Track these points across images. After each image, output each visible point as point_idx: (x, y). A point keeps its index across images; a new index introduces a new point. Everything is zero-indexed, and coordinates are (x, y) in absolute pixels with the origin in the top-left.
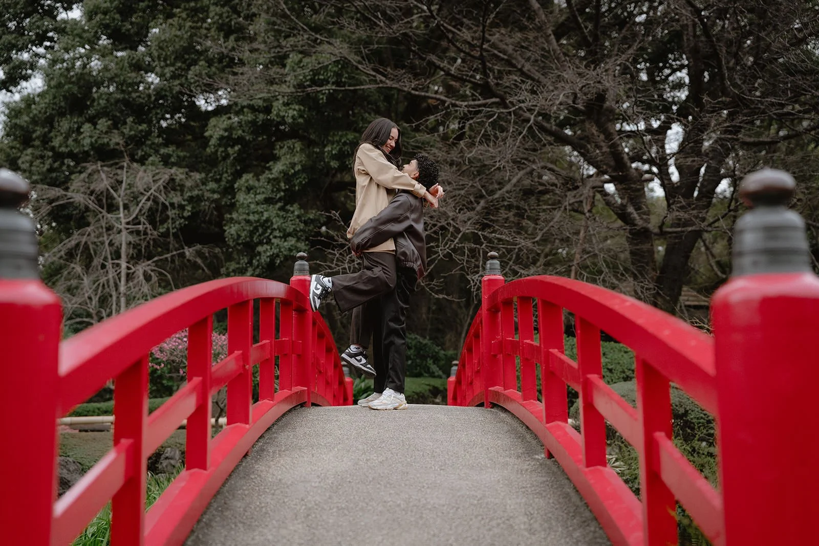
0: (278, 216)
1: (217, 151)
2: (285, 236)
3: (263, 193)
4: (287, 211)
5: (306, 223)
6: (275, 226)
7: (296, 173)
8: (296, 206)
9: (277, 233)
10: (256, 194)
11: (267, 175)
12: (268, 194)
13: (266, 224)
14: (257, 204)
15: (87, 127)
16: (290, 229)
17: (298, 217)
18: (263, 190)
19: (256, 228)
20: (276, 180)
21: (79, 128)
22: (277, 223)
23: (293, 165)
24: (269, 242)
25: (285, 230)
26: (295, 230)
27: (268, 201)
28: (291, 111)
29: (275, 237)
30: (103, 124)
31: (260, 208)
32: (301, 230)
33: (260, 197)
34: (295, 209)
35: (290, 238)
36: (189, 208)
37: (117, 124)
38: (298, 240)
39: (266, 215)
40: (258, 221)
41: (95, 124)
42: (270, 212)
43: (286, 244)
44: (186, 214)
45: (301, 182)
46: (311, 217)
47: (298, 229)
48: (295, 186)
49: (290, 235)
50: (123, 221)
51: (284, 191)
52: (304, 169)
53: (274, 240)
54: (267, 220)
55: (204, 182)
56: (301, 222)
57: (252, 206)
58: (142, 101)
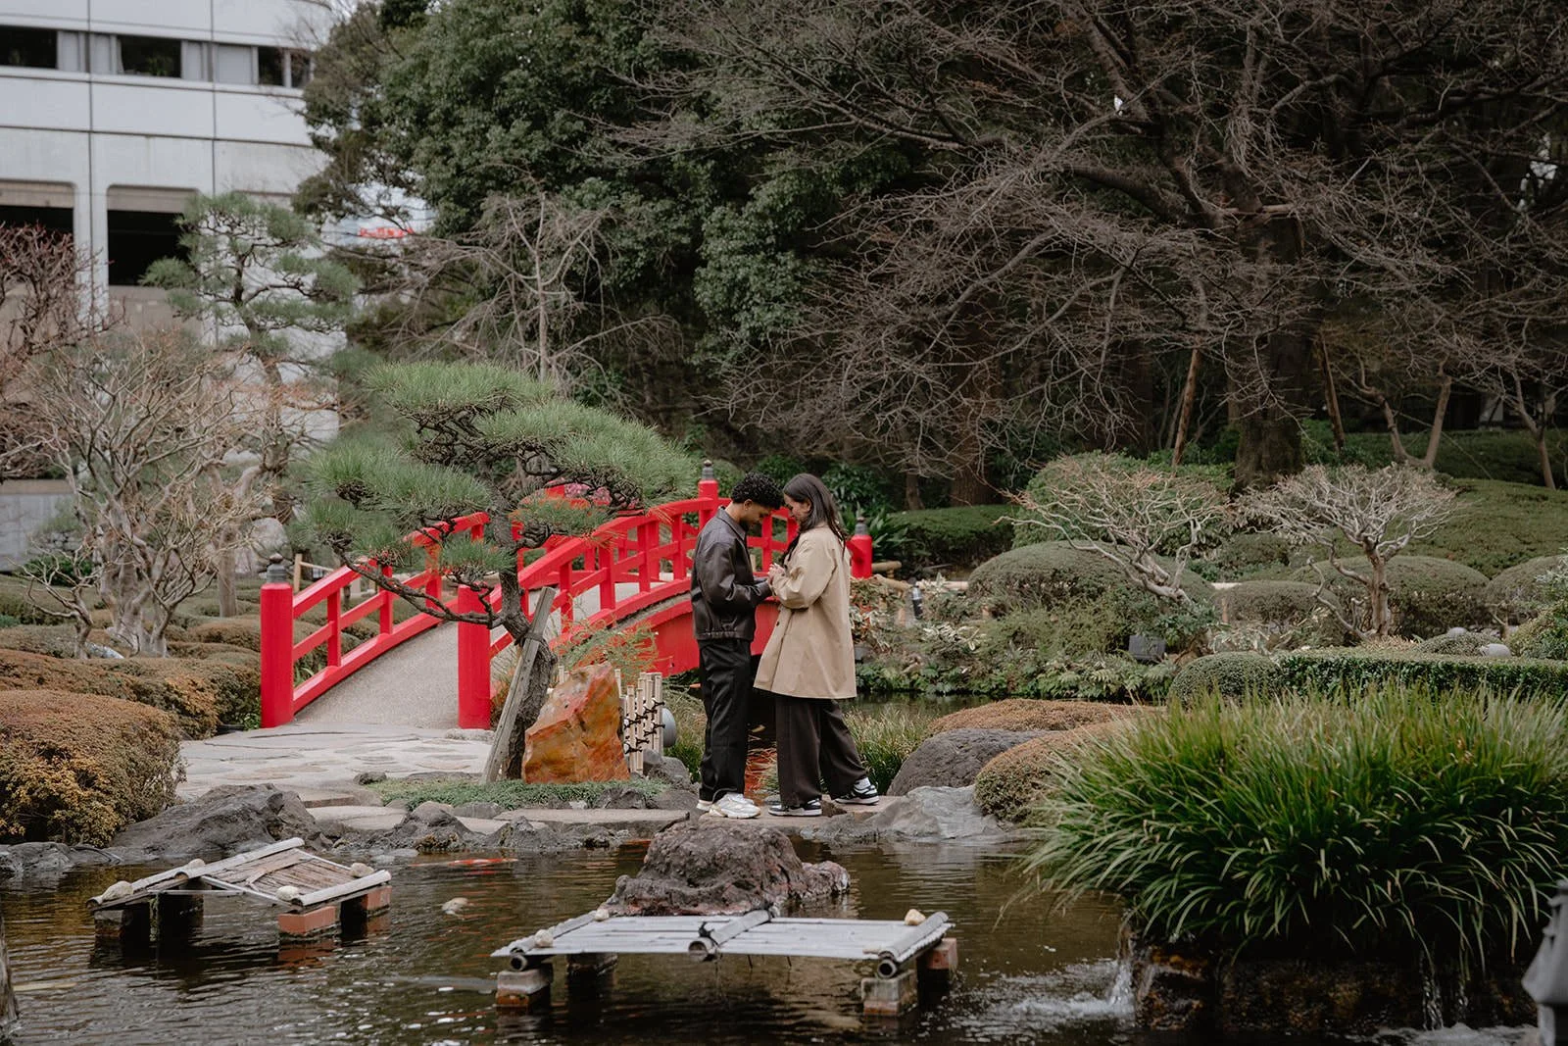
0: (760, 272)
2: (771, 300)
3: (742, 238)
4: (778, 263)
6: (755, 289)
7: (786, 209)
8: (790, 254)
9: (757, 298)
10: (731, 239)
11: (749, 208)
12: (753, 240)
13: (739, 287)
14: (731, 253)
15: (496, 130)
16: (779, 290)
17: (794, 271)
18: (743, 232)
19: (732, 291)
20: (761, 216)
21: (486, 130)
22: (754, 283)
23: (782, 197)
25: (769, 293)
26: (785, 292)
27: (747, 250)
28: (766, 123)
29: (756, 304)
30: (519, 126)
31: (735, 261)
32: (795, 292)
33: (736, 244)
34: (789, 259)
35: (776, 305)
36: (643, 255)
37: (539, 121)
39: (742, 272)
40: (732, 280)
41: (507, 128)
42: (748, 268)
43: (769, 315)
44: (638, 264)
45: (794, 221)
46: (813, 269)
47: (791, 290)
48: (787, 226)
49: (777, 299)
50: (540, 284)
52: (799, 200)
53: (756, 310)
54: (746, 279)
55: (668, 214)
56: (796, 279)
57: (723, 259)
58: (575, 79)
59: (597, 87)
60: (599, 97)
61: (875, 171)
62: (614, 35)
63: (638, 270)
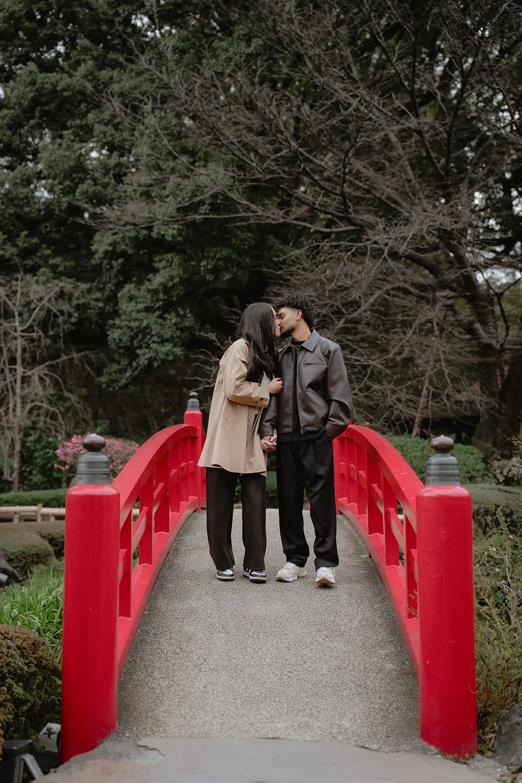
0: (156, 323)
1: (101, 263)
2: (163, 341)
3: (144, 302)
4: (165, 319)
5: (181, 330)
6: (154, 333)
7: (174, 285)
8: (173, 314)
9: (155, 339)
10: (137, 303)
11: (147, 286)
12: (148, 303)
13: (145, 331)
14: (138, 312)
16: (168, 334)
17: (175, 324)
18: (144, 299)
19: (136, 334)
20: (154, 292)
22: (155, 329)
23: (172, 278)
24: (148, 346)
25: (162, 336)
26: (172, 336)
27: (148, 309)
28: (170, 230)
29: (154, 342)
31: (141, 316)
32: (178, 337)
33: (140, 306)
34: (172, 318)
35: (167, 344)
36: (76, 315)
37: (11, 237)
38: (175, 345)
39: (145, 322)
40: (138, 328)
42: (150, 320)
43: (163, 348)
44: (73, 320)
45: (178, 294)
46: (187, 325)
47: (175, 336)
48: (173, 296)
49: (167, 340)
50: (19, 329)
51: (162, 301)
52: (182, 281)
53: (152, 345)
54: (147, 327)
55: (89, 291)
56: (177, 329)
57: (134, 314)
58: (32, 215)
59: (45, 221)
60: (46, 227)
61: (232, 266)
62: (61, 187)
63: (72, 324)
